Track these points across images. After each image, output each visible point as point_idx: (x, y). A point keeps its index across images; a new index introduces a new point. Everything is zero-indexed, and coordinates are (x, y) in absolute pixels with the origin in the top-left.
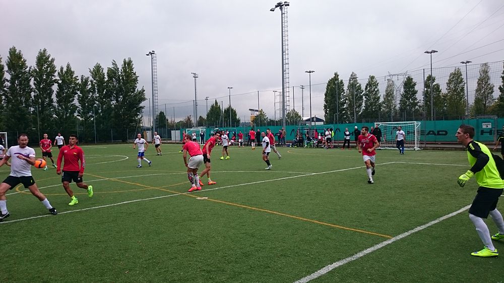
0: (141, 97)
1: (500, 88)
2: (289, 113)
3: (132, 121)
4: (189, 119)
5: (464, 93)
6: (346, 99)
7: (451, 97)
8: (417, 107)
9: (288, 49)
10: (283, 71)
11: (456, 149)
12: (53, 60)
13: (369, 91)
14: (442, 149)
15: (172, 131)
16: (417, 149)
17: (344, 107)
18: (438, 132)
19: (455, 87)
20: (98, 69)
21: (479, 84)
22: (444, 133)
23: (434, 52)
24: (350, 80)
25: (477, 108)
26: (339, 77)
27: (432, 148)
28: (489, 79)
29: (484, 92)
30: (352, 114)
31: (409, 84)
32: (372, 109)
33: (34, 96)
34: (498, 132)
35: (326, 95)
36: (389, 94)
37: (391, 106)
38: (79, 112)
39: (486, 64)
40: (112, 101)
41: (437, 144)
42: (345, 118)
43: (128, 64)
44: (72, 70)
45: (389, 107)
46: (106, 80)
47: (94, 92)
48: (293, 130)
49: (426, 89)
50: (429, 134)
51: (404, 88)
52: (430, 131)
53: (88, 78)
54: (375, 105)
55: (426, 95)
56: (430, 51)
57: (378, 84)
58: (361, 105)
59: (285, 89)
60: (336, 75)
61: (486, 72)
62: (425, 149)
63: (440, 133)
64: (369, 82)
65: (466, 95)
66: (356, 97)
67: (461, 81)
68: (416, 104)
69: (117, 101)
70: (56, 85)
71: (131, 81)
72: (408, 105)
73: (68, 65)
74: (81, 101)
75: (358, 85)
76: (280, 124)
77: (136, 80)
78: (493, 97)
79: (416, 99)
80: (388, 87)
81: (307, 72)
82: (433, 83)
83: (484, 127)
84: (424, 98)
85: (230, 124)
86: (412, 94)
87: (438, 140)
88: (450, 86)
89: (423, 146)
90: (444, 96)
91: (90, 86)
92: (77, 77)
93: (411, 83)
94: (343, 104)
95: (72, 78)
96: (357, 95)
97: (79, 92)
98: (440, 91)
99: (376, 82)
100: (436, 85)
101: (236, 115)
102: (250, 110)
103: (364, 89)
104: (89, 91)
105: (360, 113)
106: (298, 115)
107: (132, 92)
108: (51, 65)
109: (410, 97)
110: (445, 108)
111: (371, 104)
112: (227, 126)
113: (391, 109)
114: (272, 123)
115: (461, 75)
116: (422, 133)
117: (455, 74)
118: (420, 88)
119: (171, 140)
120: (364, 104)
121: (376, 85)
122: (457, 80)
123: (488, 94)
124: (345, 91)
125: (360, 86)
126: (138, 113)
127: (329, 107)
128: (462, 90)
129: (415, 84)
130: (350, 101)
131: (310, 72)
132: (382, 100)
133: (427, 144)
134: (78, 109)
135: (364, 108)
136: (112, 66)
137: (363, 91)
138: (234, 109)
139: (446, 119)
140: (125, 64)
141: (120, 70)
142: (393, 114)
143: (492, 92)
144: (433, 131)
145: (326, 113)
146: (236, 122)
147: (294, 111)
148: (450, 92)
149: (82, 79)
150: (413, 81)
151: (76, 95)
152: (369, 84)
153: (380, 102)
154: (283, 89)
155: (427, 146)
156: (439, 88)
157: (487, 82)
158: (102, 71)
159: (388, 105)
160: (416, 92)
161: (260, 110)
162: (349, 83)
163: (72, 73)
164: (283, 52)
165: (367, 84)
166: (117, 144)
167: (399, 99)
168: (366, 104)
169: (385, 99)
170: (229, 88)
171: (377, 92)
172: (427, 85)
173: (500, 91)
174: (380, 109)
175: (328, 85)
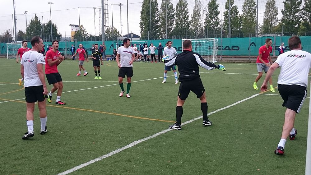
1: (282, 11)
2: (108, 29)
4: (8, 33)
5: (255, 14)
6: (160, 18)
7: (246, 18)
8: (219, 26)
13: (179, 11)
14: (234, 61)
17: (158, 25)
19: (249, 9)
21: (267, 7)
22: (237, 48)
25: (265, 27)
27: (226, 61)
28: (274, 3)
29: (271, 14)
30: (164, 31)
31: (213, 6)
32: (181, 27)
35: (142, 13)
36: (196, 14)
37: (197, 24)
41: (231, 57)
42: (159, 35)
45: (196, 25)
48: (112, 45)
49: (226, 10)
50: (225, 49)
51: (209, 9)
52: (226, 47)
54: (184, 24)
55: (226, 15)
57: (187, 4)
58: (172, 23)
59: (104, 7)
62: (221, 62)
63: (234, 48)
64: (180, 2)
65: (257, 16)
66: (168, 16)
67: (254, 4)
68: (218, 23)
72: (212, 24)
75: (170, 5)
76: (100, 39)
78: (277, 19)
79: (218, 19)
80: (195, 7)
82: (232, 5)
84: (224, 18)
85: (51, 39)
86: (215, 14)
87: (232, 54)
88: (245, 9)
89: (220, 59)
90: (241, 17)
93: (215, 4)
94: (157, 22)
96: (169, 14)
98: (238, 13)
99: (186, 2)
100: (234, 7)
101: (56, 30)
102: (71, 25)
103: (175, 9)
105: (172, 31)
106: (116, 31)
109: (214, 17)
110: (241, 27)
111: (181, 22)
112: (48, 41)
113: (197, 27)
114: (92, 38)
116: (219, 48)
118: (222, 9)
120: (175, 23)
121: (186, 5)
122: (251, 3)
123: (274, 16)
124: (159, 10)
125: (172, 5)
127: (145, 25)
128: (254, 12)
129: (218, 6)
130: (163, 19)
132: (190, 19)
133: (223, 57)
135: (175, 26)
137: (174, 10)
138: (54, 25)
139: (241, 36)
142: (199, 32)
143: (277, 14)
144: (228, 47)
145: (142, 29)
146: (57, 37)
147: (113, 27)
148: (245, 13)
150: (217, 2)
152: (180, 5)
153: (188, 21)
154: (103, 6)
155: (223, 59)
156: (237, 10)
157: (273, 6)
159: (195, 23)
160: (217, 13)
161: (81, 25)
162: (162, 3)
165: (178, 4)
167: (205, 18)
168: (177, 23)
169: (192, 18)
170: (49, 3)
171: (186, 11)
172: (227, 7)
173: (283, 14)
174: (189, 27)
175: (144, 4)
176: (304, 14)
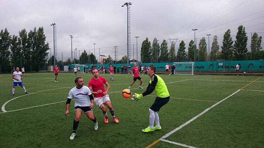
0: (47, 48)
1: (222, 47)
3: (42, 61)
4: (69, 60)
5: (206, 49)
6: (152, 51)
7: (201, 51)
9: (130, 26)
10: (128, 37)
11: (209, 74)
13: (163, 47)
15: (64, 66)
16: (192, 74)
17: (151, 55)
18: (200, 67)
19: (202, 46)
20: (24, 32)
21: (213, 45)
22: (202, 67)
23: (196, 30)
24: (154, 42)
26: (148, 40)
28: (217, 43)
29: (215, 49)
30: (154, 58)
31: (182, 44)
32: (164, 56)
34: (225, 67)
35: (141, 49)
36: (173, 49)
38: (11, 55)
39: (216, 36)
40: (30, 49)
41: (199, 72)
44: (8, 32)
45: (172, 55)
46: (27, 38)
47: (20, 44)
49: (189, 47)
51: (180, 46)
53: (17, 37)
54: (165, 54)
55: (189, 49)
56: (194, 29)
58: (158, 54)
60: (147, 39)
61: (216, 40)
62: (196, 74)
63: (201, 67)
64: (163, 43)
67: (205, 43)
68: (185, 54)
69: (33, 49)
71: (42, 39)
72: (181, 54)
73: (6, 29)
74: (12, 49)
75: (158, 44)
77: (44, 39)
78: (219, 51)
79: (185, 51)
80: (172, 45)
81: (136, 37)
82: (193, 44)
83: (220, 65)
88: (200, 46)
89: (195, 73)
91: (18, 41)
92: (11, 36)
93: (183, 44)
94: (150, 53)
95: (8, 36)
96: (157, 49)
97: (11, 44)
99: (166, 43)
101: (95, 58)
102: (101, 55)
103: (160, 46)
104: (17, 44)
105: (158, 58)
107: (42, 45)
109: (182, 50)
111: (164, 54)
115: (205, 41)
117: (202, 40)
119: (64, 71)
120: (160, 54)
122: (203, 43)
123: (217, 50)
124: (151, 47)
125: (159, 44)
126: (45, 56)
127: (143, 55)
128: (206, 47)
129: (185, 45)
130: (153, 52)
131: (137, 37)
132: (169, 52)
133: (197, 72)
134: (11, 53)
135: (160, 55)
137: (160, 47)
138: (94, 55)
140: (39, 30)
142: (174, 59)
143: (218, 49)
145: (142, 57)
148: (200, 48)
149: (13, 37)
151: (10, 46)
153: (168, 53)
155: (197, 73)
156: (196, 47)
158: (26, 33)
160: (185, 48)
161: (109, 55)
162: (153, 43)
163: (8, 33)
164: (128, 27)
165: (162, 44)
166: (34, 73)
167: (177, 51)
169: (170, 51)
170: (94, 44)
171: (166, 48)
172: (190, 45)
173: (222, 49)
174: (168, 56)
175: (143, 44)
176: (235, 48)
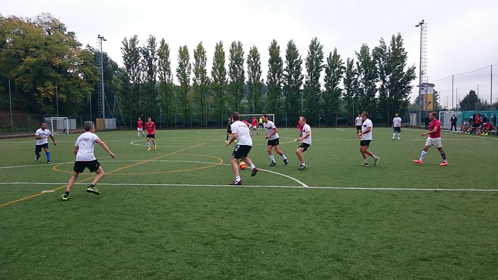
0: (410, 76)
12: (322, 47)
20: (364, 49)
33: (306, 82)
43: (397, 41)
44: (338, 54)
46: (372, 59)
47: (359, 74)
53: (353, 60)
70: (324, 70)
73: (335, 49)
74: (347, 82)
77: (404, 57)
104: (354, 73)
108: (320, 52)
126: (407, 94)
134: (343, 91)
136: (380, 44)
140: (394, 41)
141: (387, 48)
149: (348, 62)
151: (342, 78)
163: (338, 57)
